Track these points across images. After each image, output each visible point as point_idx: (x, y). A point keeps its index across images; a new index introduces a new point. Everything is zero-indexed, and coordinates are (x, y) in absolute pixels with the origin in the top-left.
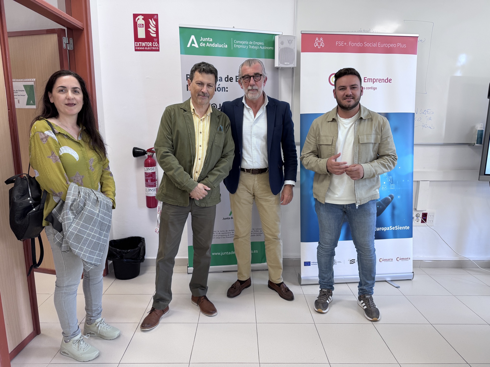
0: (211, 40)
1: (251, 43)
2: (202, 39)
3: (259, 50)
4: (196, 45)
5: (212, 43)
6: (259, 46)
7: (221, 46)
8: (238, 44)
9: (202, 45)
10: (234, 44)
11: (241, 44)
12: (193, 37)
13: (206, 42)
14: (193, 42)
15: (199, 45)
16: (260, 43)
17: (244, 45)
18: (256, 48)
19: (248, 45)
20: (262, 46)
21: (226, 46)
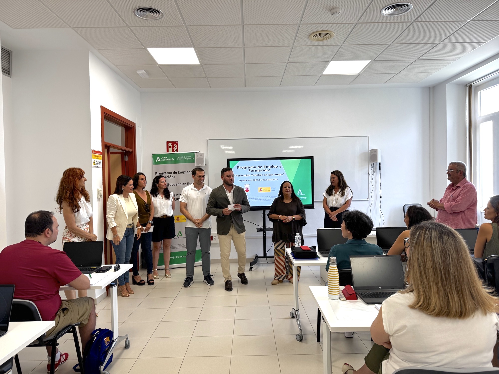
0: (166, 158)
2: (162, 158)
3: (189, 160)
5: (167, 159)
6: (189, 158)
7: (171, 160)
8: (179, 158)
10: (177, 158)
11: (180, 158)
12: (158, 158)
14: (158, 159)
15: (161, 160)
16: (189, 157)
17: (181, 158)
18: (188, 159)
19: (184, 158)
20: (190, 158)
21: (173, 160)
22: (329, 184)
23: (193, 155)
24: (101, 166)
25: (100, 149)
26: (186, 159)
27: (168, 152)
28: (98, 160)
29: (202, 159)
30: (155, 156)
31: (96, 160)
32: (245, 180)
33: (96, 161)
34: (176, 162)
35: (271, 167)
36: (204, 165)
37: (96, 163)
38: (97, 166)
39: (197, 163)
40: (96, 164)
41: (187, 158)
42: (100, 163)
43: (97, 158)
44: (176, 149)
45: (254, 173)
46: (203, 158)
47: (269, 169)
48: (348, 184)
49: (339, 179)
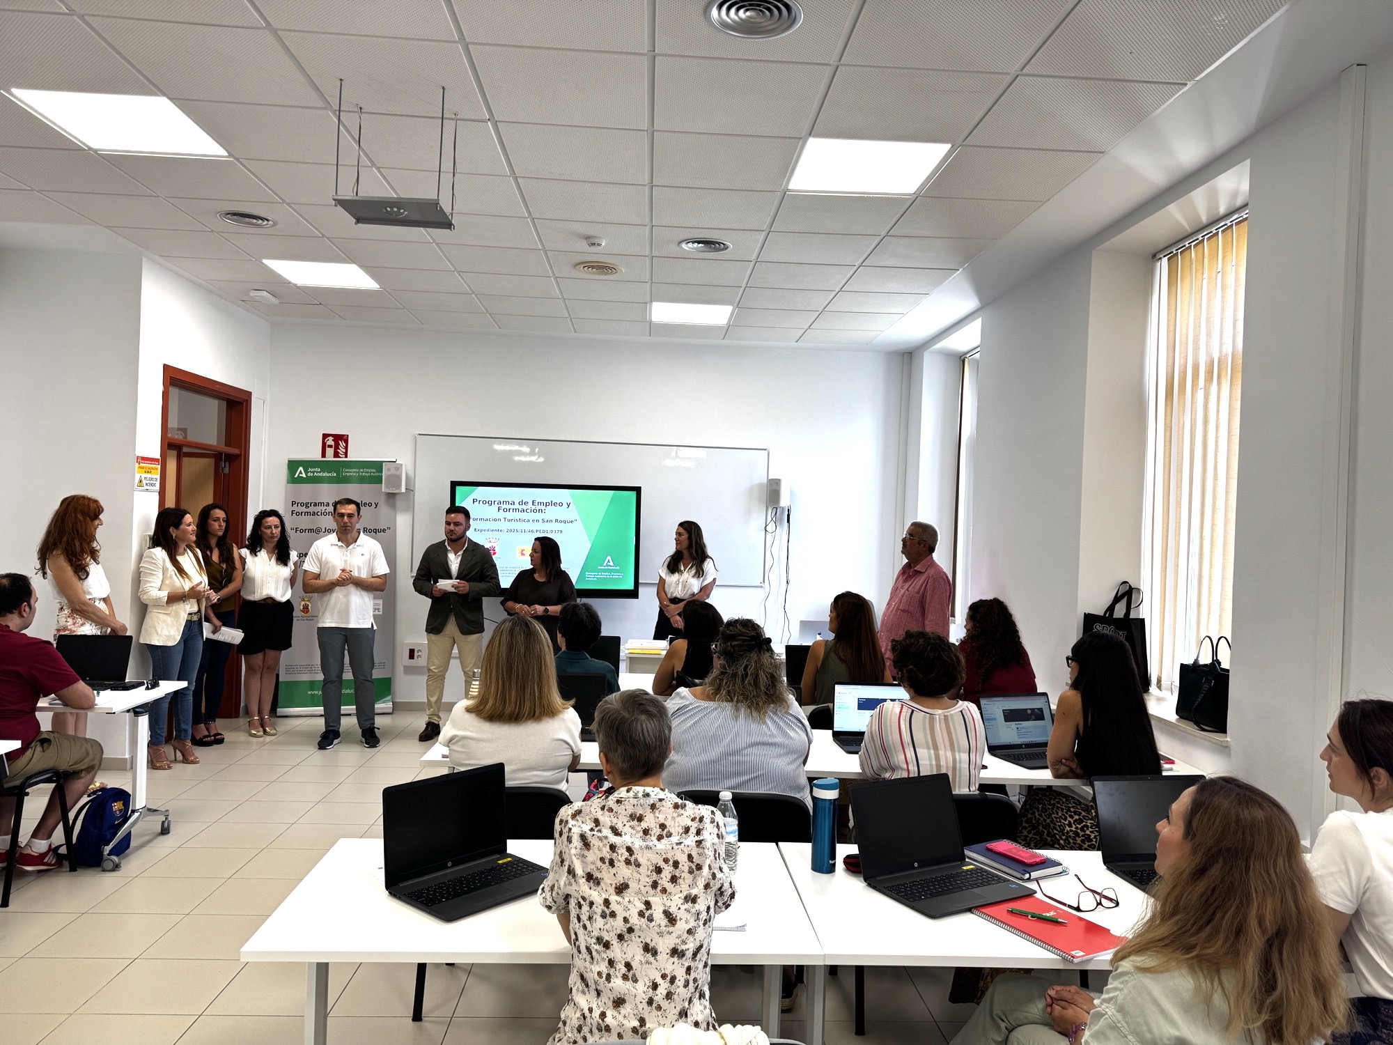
1: (362, 470)
4: (304, 475)
5: (320, 472)
6: (371, 473)
7: (330, 475)
8: (348, 472)
9: (309, 474)
12: (301, 468)
13: (313, 472)
14: (301, 473)
15: (306, 475)
16: (372, 470)
17: (354, 472)
19: (359, 472)
22: (671, 549)
23: (378, 466)
24: (157, 487)
25: (156, 454)
26: (364, 474)
27: (325, 457)
28: (148, 476)
29: (399, 478)
30: (293, 465)
31: (144, 475)
32: (488, 530)
33: (145, 478)
34: (341, 480)
35: (548, 504)
36: (403, 490)
37: (144, 482)
38: (146, 487)
39: (387, 487)
40: (145, 484)
41: (368, 472)
42: (154, 482)
43: (148, 472)
44: (344, 451)
45: (510, 515)
46: (401, 475)
47: (543, 507)
48: (710, 551)
49: (690, 538)
